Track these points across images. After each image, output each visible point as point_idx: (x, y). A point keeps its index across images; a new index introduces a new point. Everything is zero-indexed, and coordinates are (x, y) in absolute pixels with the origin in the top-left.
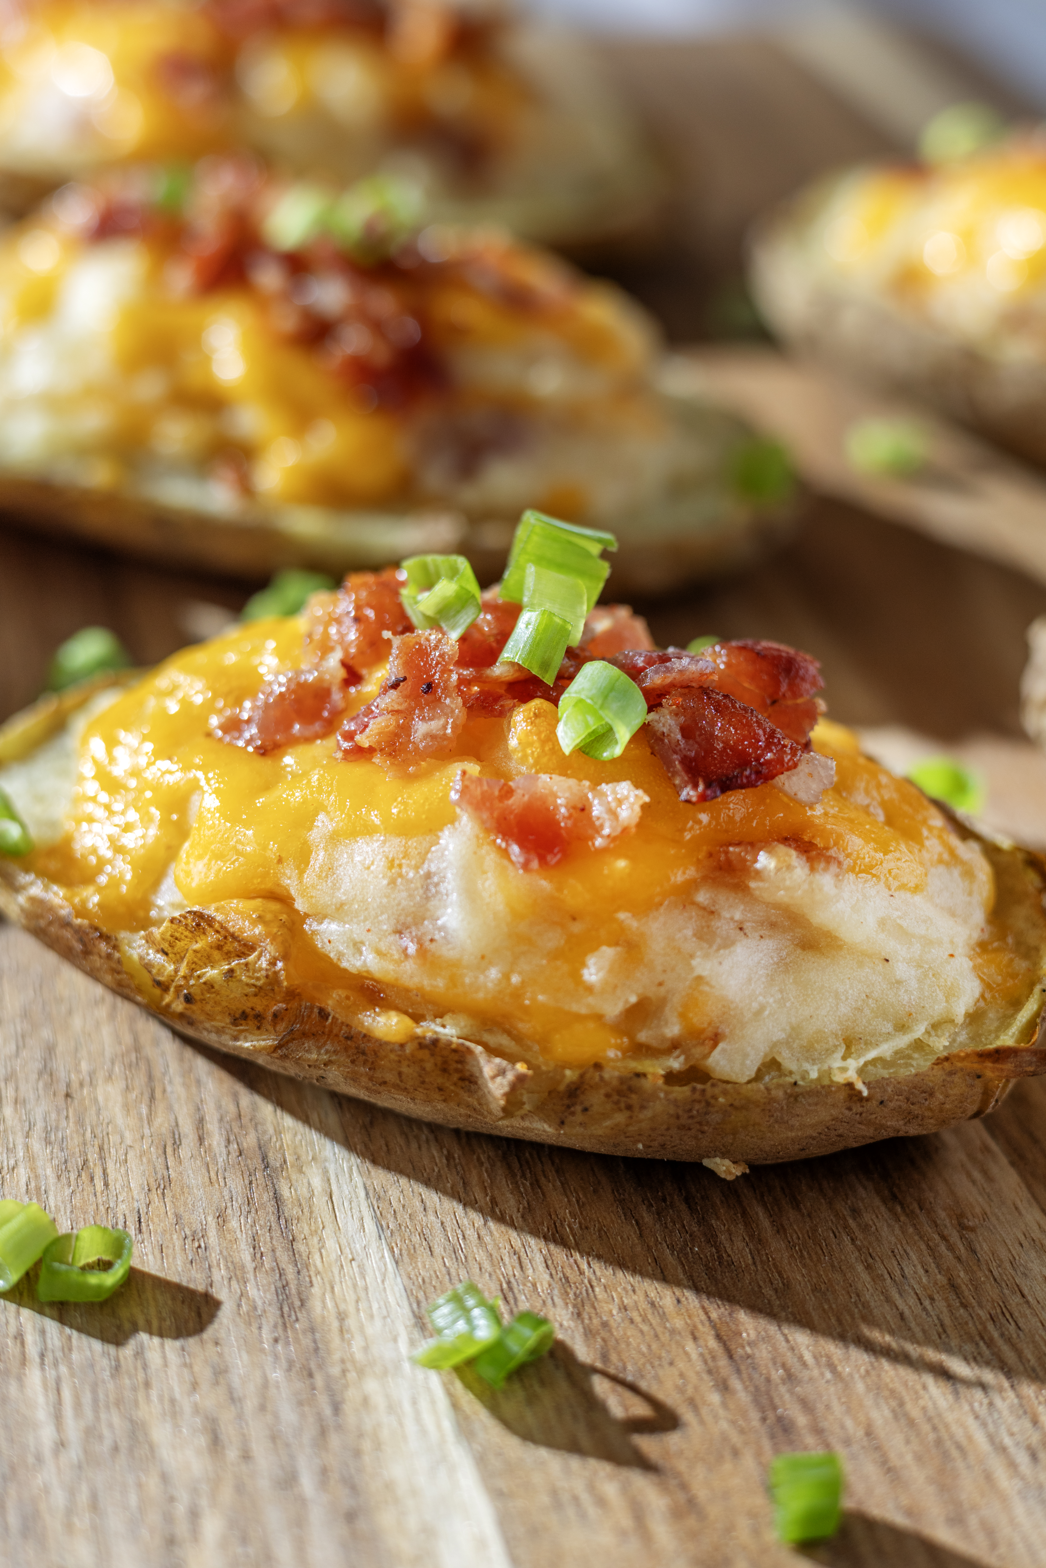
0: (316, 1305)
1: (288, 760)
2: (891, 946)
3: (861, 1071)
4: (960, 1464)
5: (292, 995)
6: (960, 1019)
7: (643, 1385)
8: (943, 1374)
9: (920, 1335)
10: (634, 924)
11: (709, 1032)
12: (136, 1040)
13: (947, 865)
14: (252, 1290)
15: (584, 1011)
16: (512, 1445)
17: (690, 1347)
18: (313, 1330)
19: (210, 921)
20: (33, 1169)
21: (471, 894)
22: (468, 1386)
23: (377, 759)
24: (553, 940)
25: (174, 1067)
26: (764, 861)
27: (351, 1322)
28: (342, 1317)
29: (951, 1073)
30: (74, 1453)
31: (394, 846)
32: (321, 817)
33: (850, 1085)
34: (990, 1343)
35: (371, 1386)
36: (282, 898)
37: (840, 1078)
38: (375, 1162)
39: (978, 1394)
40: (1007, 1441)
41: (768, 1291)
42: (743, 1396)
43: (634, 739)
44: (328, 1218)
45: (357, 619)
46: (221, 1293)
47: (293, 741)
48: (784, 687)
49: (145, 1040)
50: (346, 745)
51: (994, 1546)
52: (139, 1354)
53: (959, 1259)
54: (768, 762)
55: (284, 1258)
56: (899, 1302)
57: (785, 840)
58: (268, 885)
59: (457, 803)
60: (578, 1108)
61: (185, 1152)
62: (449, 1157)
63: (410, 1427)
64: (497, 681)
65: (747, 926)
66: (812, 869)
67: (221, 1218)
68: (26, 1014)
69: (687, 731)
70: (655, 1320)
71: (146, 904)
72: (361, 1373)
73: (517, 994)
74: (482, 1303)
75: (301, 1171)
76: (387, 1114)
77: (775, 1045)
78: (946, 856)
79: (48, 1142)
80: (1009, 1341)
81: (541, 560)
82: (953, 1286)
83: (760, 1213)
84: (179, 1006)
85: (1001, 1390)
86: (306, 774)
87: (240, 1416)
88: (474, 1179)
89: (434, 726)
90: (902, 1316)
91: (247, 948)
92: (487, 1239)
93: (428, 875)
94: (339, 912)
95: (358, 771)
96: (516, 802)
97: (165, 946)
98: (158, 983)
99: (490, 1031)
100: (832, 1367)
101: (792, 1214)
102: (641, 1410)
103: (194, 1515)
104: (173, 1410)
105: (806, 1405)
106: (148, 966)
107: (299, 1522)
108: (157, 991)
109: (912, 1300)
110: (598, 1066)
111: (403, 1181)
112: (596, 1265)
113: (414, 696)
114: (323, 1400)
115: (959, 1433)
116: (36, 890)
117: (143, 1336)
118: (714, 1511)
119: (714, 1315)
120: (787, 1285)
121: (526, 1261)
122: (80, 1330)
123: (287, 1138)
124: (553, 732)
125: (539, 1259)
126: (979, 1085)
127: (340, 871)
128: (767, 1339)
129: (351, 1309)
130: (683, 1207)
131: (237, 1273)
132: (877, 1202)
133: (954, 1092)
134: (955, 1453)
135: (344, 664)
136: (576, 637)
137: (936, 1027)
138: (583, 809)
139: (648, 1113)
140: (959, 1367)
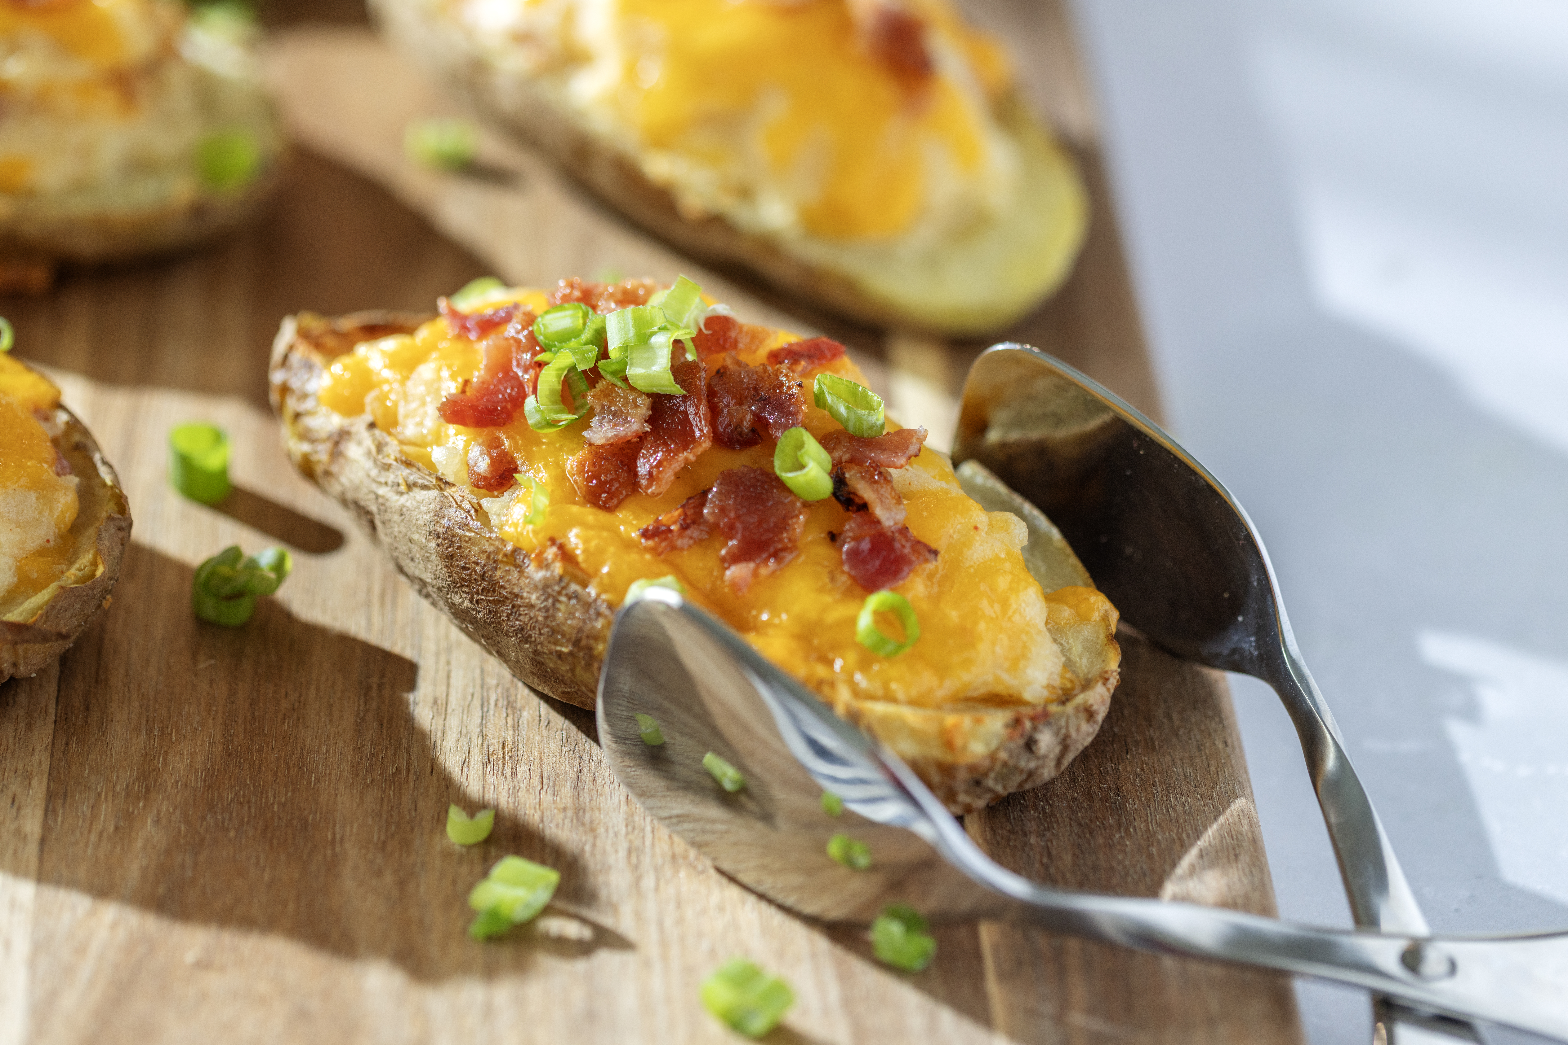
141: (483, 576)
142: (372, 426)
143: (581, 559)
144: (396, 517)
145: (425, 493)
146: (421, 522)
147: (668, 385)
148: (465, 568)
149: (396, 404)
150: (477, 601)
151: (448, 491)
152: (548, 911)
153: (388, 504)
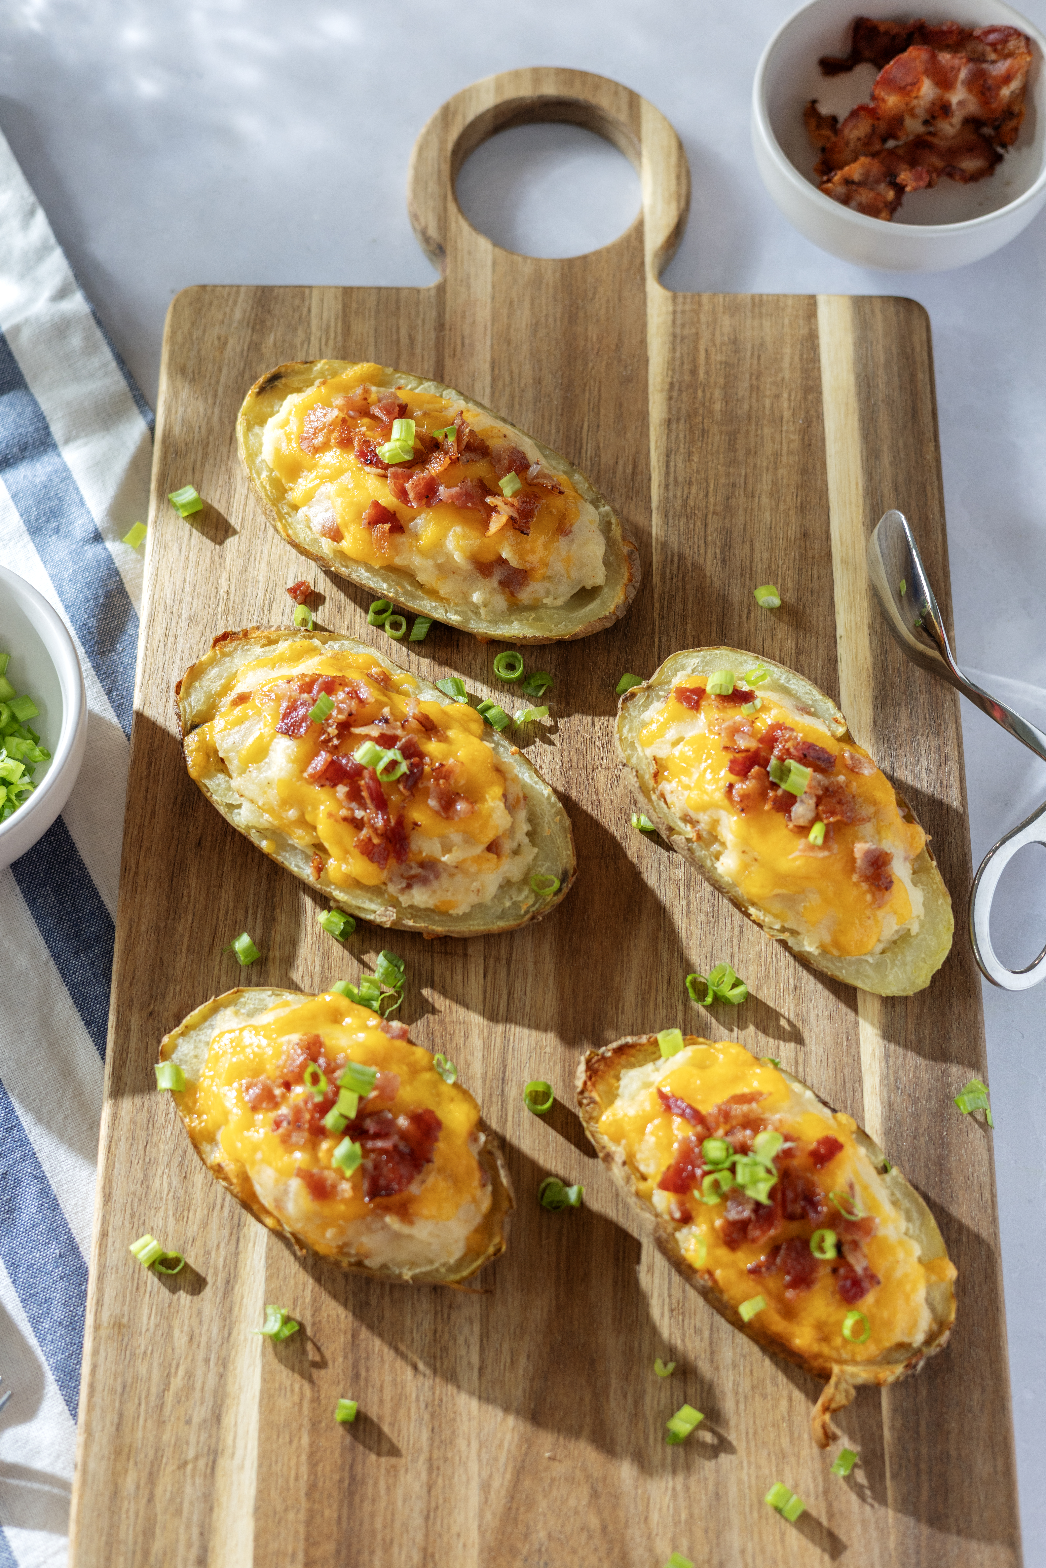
0: (236, 1291)
2: (432, 1239)
4: (403, 1404)
7: (322, 1349)
8: (415, 1368)
9: (415, 1350)
10: (344, 1224)
11: (365, 1254)
13: (471, 1203)
14: (218, 1280)
15: (324, 1243)
16: (275, 1363)
17: (342, 1337)
18: (232, 1302)
20: (166, 1210)
24: (318, 1221)
27: (244, 1302)
28: (242, 1299)
30: (151, 1333)
34: (435, 1360)
39: (422, 1378)
40: (422, 1398)
41: (376, 1320)
42: (350, 1361)
43: (356, 1171)
44: (251, 1254)
46: (209, 1279)
47: (262, 1110)
51: (399, 1436)
52: (178, 1299)
55: (232, 1268)
56: (415, 1335)
61: (215, 1212)
63: (248, 1347)
65: (380, 1232)
67: (218, 1246)
69: (375, 1167)
70: (336, 1323)
72: (240, 1323)
77: (386, 1261)
79: (174, 1197)
80: (441, 1360)
82: (435, 1333)
85: (429, 1379)
87: (201, 1331)
90: (413, 1341)
92: (297, 1276)
100: (382, 1356)
102: (318, 1358)
103: (178, 1366)
104: (182, 1324)
105: (367, 1370)
107: (205, 1375)
109: (419, 1335)
114: (226, 1331)
115: (408, 1392)
117: (182, 1292)
118: (323, 1402)
119: (355, 1326)
120: (383, 1320)
122: (164, 1286)
128: (368, 1340)
131: (216, 1272)
134: (403, 1399)
138: (335, 1186)
140: (421, 1366)
142: (624, 1163)
149: (636, 1152)
151: (659, 1220)
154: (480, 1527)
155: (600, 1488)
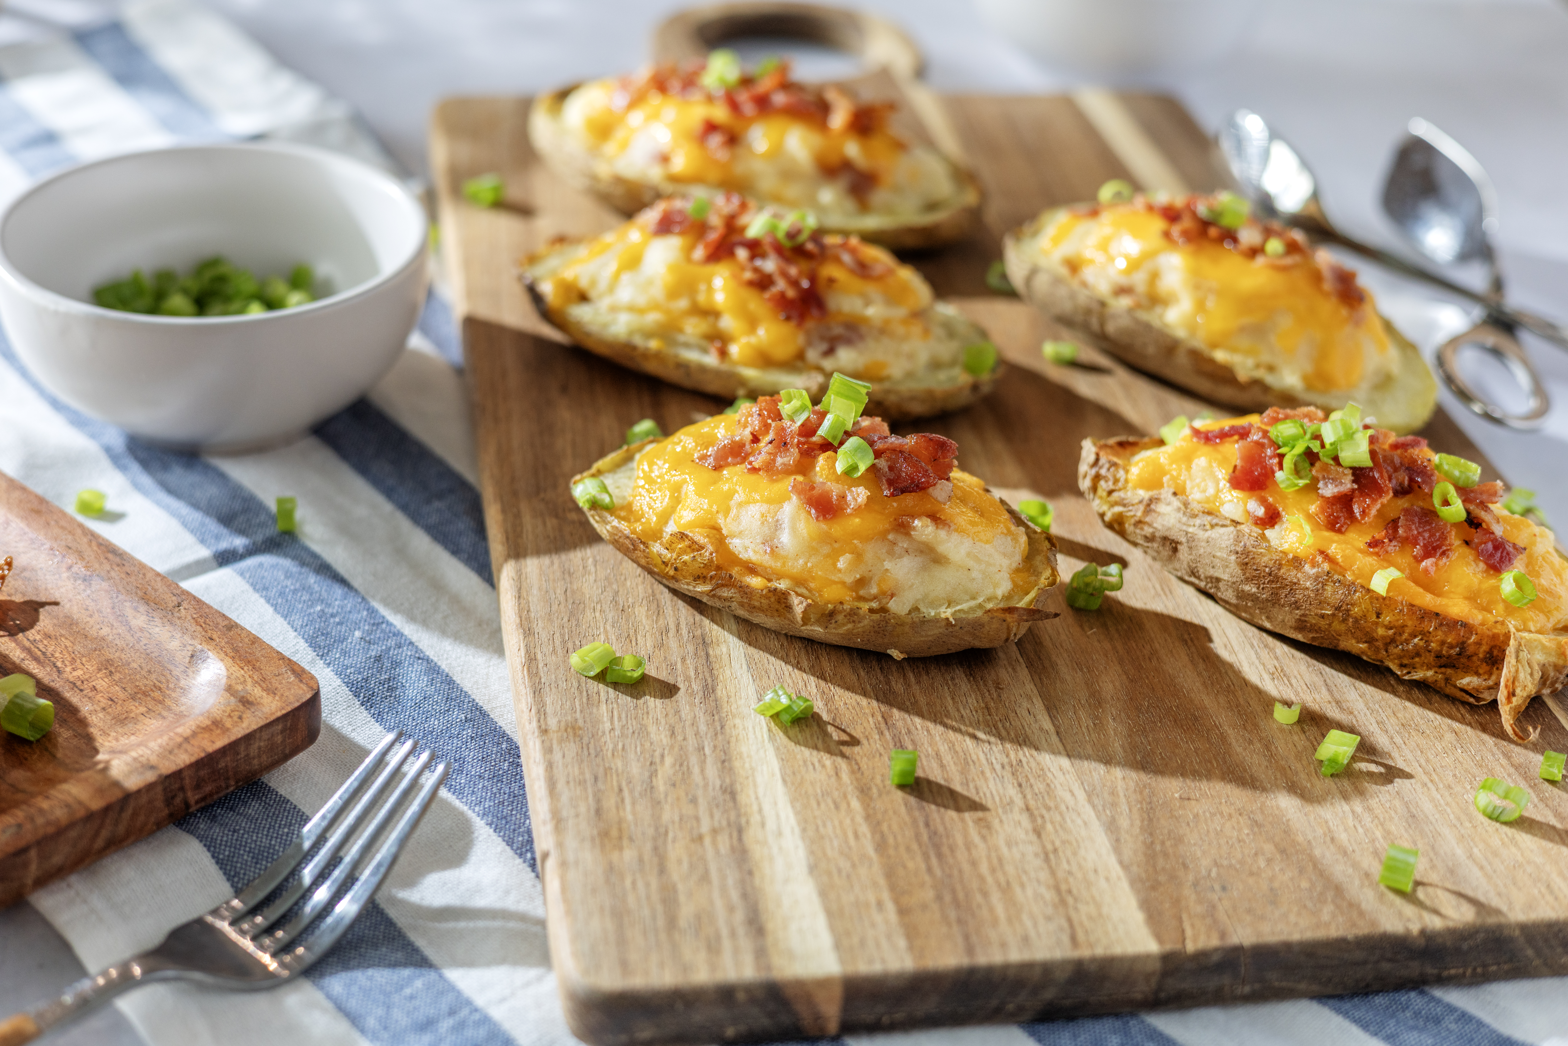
0: (719, 692)
1: (725, 472)
2: (971, 563)
3: (953, 614)
4: (972, 767)
5: (719, 568)
6: (1000, 598)
7: (848, 730)
8: (974, 737)
9: (968, 723)
10: (860, 545)
11: (889, 593)
12: (653, 592)
13: (1006, 535)
14: (694, 686)
15: (836, 580)
16: (791, 745)
17: (870, 719)
18: (716, 701)
19: (687, 536)
20: (607, 636)
21: (794, 529)
22: (776, 725)
23: (761, 473)
24: (826, 550)
25: (669, 603)
26: (917, 523)
27: (732, 699)
28: (729, 697)
29: (992, 618)
30: (617, 732)
31: (764, 507)
32: (736, 495)
33: (947, 619)
34: (997, 728)
35: (737, 721)
36: (717, 529)
37: (943, 616)
38: (750, 645)
39: (987, 745)
40: (994, 761)
41: (908, 703)
42: (888, 737)
43: (868, 470)
44: (728, 663)
45: (759, 415)
46: (681, 685)
47: (728, 465)
48: (940, 454)
49: (657, 592)
50: (749, 467)
51: (978, 793)
52: (645, 703)
53: (993, 699)
54: (923, 483)
55: (707, 675)
56: (963, 712)
57: (929, 516)
58: (712, 523)
59: (791, 491)
60: (833, 621)
61: (671, 634)
62: (782, 645)
63: (751, 735)
64: (814, 443)
65: (910, 551)
66: (937, 528)
67: (683, 659)
68: (607, 578)
69: (891, 468)
70: (858, 709)
71: (661, 531)
72: (734, 716)
73: (810, 571)
74: (785, 693)
75: (718, 645)
76: (757, 626)
77: (917, 600)
78: (1005, 531)
79: (613, 626)
80: (1005, 728)
81: (838, 394)
82: (988, 709)
83: (911, 676)
84: (672, 573)
85: (996, 744)
86: (731, 478)
87: (684, 727)
88: (791, 654)
89: (786, 460)
90: (962, 716)
91: (702, 548)
92: (793, 675)
93: (777, 521)
94: (740, 534)
95: (753, 478)
96: (816, 492)
97: (668, 546)
98: (664, 562)
99: (799, 587)
100: (928, 731)
101: (925, 677)
102: (845, 738)
103: (662, 756)
104: (657, 722)
105: (913, 741)
106: (660, 555)
107: (703, 762)
108: (663, 567)
109: (968, 711)
110: (841, 603)
111: (761, 652)
112: (837, 688)
113: (778, 447)
114: (717, 724)
115: (974, 757)
116: (615, 523)
117: (648, 697)
118: (867, 772)
119: (883, 710)
120: (916, 702)
121: (808, 685)
122: (622, 693)
123: (714, 633)
124: (834, 465)
125: (813, 684)
126: (1005, 625)
127: (742, 518)
128: (904, 719)
129: (733, 695)
130: (879, 671)
131: (687, 679)
132: (963, 676)
133: (994, 626)
134: (971, 763)
135: (752, 434)
136: (849, 427)
137: (989, 600)
138: (843, 497)
139: (862, 624)
140: (981, 735)
141: (1270, 574)
142: (1175, 494)
143: (1340, 560)
144: (1203, 544)
145: (1223, 530)
146: (1224, 546)
147: (1366, 461)
148: (1256, 570)
149: (1185, 482)
150: (1263, 589)
151: (1239, 527)
152: (1354, 759)
153: (1196, 537)
154: (1121, 863)
155: (1259, 817)
